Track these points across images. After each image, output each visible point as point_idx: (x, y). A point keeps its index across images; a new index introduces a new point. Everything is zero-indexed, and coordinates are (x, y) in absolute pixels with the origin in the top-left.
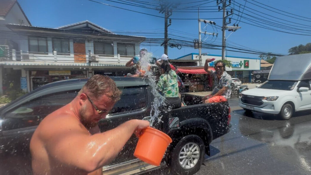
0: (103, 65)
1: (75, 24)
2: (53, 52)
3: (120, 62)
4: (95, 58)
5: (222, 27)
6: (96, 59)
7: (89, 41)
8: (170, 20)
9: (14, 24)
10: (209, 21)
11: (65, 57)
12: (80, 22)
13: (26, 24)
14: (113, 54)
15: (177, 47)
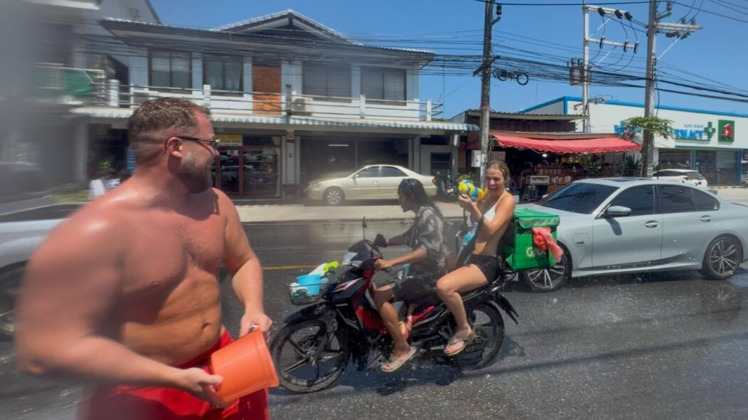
0: (320, 121)
1: (261, 18)
2: (203, 88)
3: (366, 117)
4: (303, 103)
5: (647, 27)
6: (306, 106)
7: (290, 62)
8: (499, 8)
9: (119, 20)
10: (614, 10)
11: (230, 100)
12: (272, 14)
13: (147, 20)
14: (350, 96)
15: (517, 78)
